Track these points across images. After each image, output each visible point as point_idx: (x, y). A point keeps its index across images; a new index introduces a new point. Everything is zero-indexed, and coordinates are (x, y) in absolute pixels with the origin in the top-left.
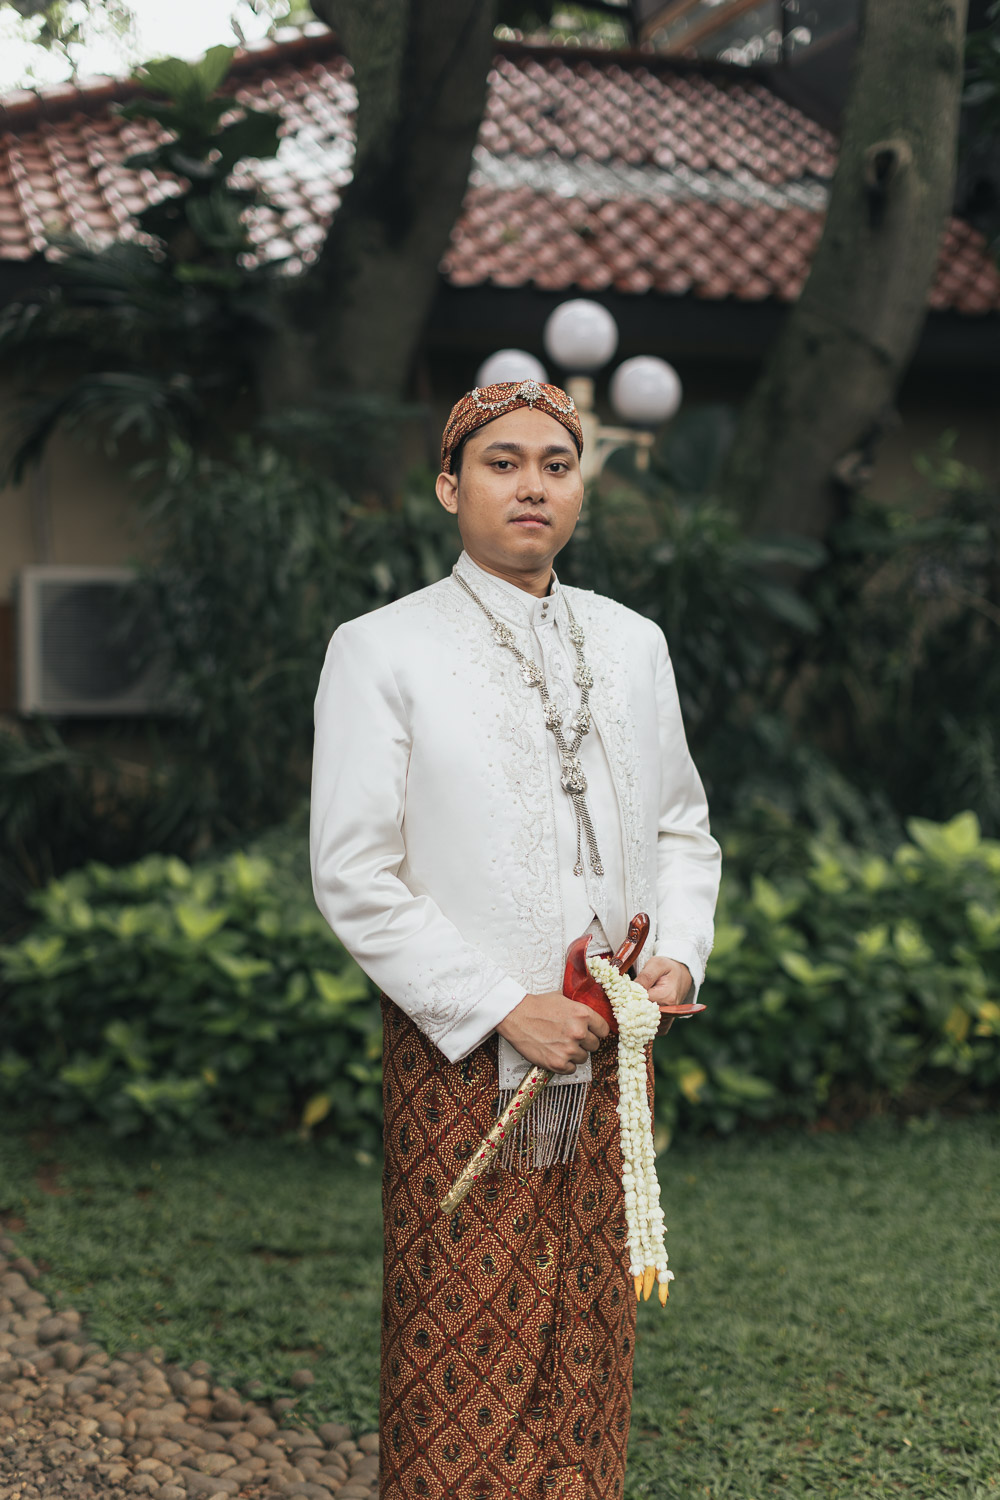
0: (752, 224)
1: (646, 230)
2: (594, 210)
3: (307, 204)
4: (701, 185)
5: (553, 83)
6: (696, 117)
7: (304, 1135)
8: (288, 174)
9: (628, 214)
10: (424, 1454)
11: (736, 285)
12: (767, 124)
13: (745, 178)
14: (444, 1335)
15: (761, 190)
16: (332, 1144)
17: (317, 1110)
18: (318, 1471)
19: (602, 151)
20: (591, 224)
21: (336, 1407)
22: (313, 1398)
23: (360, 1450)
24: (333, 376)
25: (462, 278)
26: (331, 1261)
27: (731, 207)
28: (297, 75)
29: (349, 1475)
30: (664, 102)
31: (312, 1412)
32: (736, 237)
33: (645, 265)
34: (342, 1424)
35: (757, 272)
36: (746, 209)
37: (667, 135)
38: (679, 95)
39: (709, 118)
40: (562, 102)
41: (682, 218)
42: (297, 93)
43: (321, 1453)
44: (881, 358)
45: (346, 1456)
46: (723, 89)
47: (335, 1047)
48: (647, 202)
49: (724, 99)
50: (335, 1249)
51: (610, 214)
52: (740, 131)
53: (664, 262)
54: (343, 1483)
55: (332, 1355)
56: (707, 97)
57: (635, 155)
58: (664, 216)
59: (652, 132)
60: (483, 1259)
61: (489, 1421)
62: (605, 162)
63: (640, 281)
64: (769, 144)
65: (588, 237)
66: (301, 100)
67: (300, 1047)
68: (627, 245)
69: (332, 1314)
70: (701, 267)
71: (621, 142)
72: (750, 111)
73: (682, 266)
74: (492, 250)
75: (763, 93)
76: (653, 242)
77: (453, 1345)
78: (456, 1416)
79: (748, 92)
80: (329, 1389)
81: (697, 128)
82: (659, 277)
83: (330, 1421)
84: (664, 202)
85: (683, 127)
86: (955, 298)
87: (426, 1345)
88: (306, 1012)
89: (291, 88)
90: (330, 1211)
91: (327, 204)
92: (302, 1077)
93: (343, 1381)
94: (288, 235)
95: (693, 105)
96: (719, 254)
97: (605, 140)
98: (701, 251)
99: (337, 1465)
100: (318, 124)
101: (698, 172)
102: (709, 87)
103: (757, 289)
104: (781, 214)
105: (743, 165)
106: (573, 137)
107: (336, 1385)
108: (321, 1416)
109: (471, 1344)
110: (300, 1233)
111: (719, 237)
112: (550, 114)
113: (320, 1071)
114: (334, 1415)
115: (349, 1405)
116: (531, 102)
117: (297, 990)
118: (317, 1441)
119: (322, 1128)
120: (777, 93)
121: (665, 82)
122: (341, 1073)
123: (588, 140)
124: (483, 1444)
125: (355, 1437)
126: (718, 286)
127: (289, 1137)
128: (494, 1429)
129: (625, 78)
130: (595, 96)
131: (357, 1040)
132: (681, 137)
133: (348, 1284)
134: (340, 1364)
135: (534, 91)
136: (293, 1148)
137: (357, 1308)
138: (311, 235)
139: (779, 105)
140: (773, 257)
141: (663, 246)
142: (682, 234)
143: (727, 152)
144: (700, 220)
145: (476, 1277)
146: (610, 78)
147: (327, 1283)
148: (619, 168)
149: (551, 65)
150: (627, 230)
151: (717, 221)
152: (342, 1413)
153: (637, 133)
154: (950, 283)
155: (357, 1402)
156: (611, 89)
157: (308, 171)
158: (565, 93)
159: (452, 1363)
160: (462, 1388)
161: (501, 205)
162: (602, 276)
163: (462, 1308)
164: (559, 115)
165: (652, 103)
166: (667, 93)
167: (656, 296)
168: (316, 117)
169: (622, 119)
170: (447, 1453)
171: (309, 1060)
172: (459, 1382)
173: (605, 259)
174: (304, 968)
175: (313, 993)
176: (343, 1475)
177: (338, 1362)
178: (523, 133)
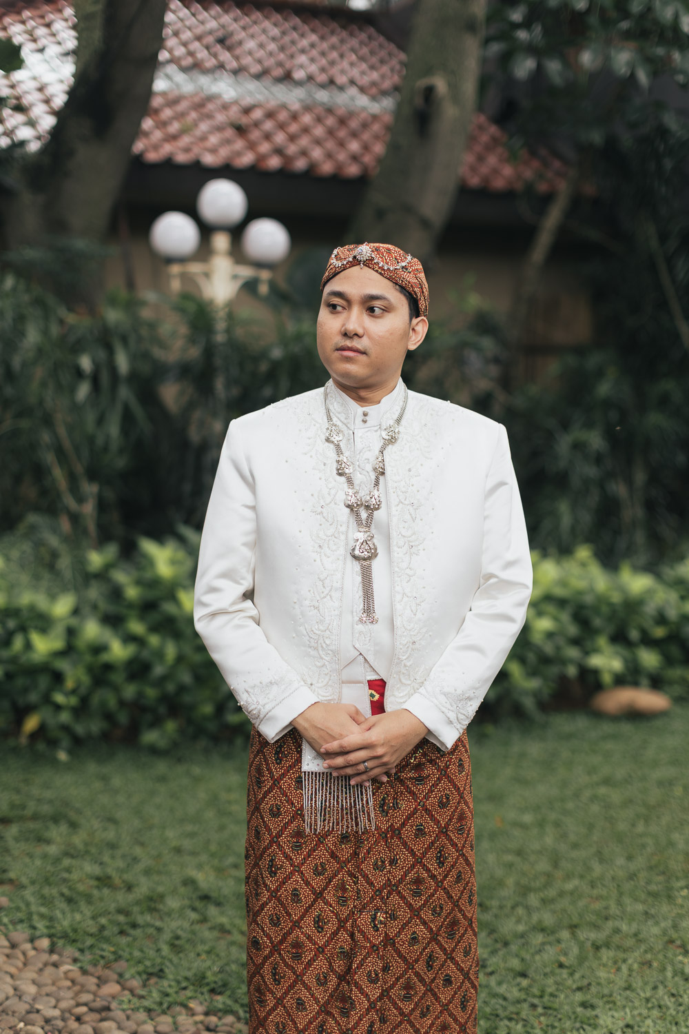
0: (354, 124)
1: (282, 126)
2: (247, 111)
3: (47, 101)
4: (322, 96)
5: (226, 19)
6: (325, 45)
7: (23, 740)
8: (35, 78)
9: (270, 115)
10: (263, 1026)
11: (340, 167)
12: (372, 53)
13: (353, 91)
14: (270, 943)
15: (363, 101)
16: (41, 746)
17: (31, 723)
18: (5, 963)
19: (256, 69)
20: (244, 120)
21: (21, 921)
22: (6, 915)
23: (35, 949)
24: (56, 225)
25: (152, 157)
26: (31, 825)
27: (341, 112)
28: (47, 8)
29: (25, 964)
30: (303, 35)
31: (5, 925)
32: (342, 133)
33: (279, 151)
34: (24, 932)
35: (355, 158)
36: (351, 114)
37: (303, 59)
38: (313, 30)
39: (333, 47)
40: (231, 34)
41: (307, 119)
42: (47, 20)
43: (7, 951)
44: (425, 223)
45: (24, 954)
46: (344, 27)
47: (44, 682)
48: (284, 106)
49: (344, 34)
50: (35, 817)
51: (257, 114)
52: (354, 57)
53: (292, 149)
54: (20, 970)
55: (23, 887)
56: (333, 32)
57: (278, 72)
58: (295, 117)
59: (292, 57)
60: (292, 891)
61: (304, 1009)
62: (258, 77)
63: (274, 162)
64: (372, 67)
65: (241, 130)
66: (48, 25)
67: (20, 682)
68: (268, 137)
69: (27, 860)
70: (317, 153)
71: (270, 62)
72: (362, 43)
73: (304, 153)
74: (174, 138)
75: (372, 30)
76: (285, 135)
77: (276, 951)
78: (283, 1002)
79: (361, 29)
80: (18, 909)
81: (323, 54)
82: (288, 160)
83: (16, 930)
84: (296, 106)
85: (314, 53)
86: (486, 180)
87: (259, 949)
88: (24, 659)
89: (42, 17)
90: (35, 791)
91: (60, 100)
92: (21, 701)
93: (28, 904)
94: (32, 123)
95: (322, 38)
96: (330, 145)
97: (260, 61)
98: (318, 142)
99: (18, 958)
100: (59, 43)
101: (322, 86)
102: (334, 25)
103: (353, 170)
104: (375, 118)
105: (352, 82)
106: (237, 58)
107: (22, 906)
108: (11, 927)
109: (288, 951)
110: (13, 806)
111: (331, 132)
112: (221, 41)
113: (33, 697)
114: (19, 927)
115: (30, 919)
116: (210, 32)
117: (18, 643)
118: (6, 943)
119: (34, 736)
120: (380, 31)
121: (304, 21)
122: (47, 700)
123: (247, 60)
124: (300, 1025)
125: (32, 940)
126: (327, 168)
127: (11, 742)
128: (308, 1015)
129: (277, 17)
130: (256, 29)
131: (58, 678)
132: (312, 60)
133: (41, 840)
134: (28, 894)
135: (212, 24)
136: (15, 751)
137: (45, 856)
138: (48, 122)
139: (382, 39)
140: (366, 148)
141: (292, 138)
142: (306, 130)
143: (343, 72)
144: (319, 120)
145: (288, 904)
146: (267, 17)
147: (27, 840)
148: (267, 81)
149: (226, 6)
150: (268, 125)
151: (330, 121)
152: (25, 925)
153: (282, 56)
154: (484, 170)
155: (35, 917)
156: (267, 24)
157: (48, 77)
158: (234, 27)
159: (276, 964)
160: (285, 982)
161: (183, 106)
162: (247, 159)
163: (280, 924)
164: (228, 42)
165: (295, 35)
166: (306, 28)
167: (284, 174)
168: (59, 38)
169: (272, 46)
170: (278, 1027)
171: (26, 690)
172: (282, 977)
173: (252, 146)
174: (23, 629)
175: (28, 646)
176: (20, 965)
177: (26, 892)
178: (202, 54)
